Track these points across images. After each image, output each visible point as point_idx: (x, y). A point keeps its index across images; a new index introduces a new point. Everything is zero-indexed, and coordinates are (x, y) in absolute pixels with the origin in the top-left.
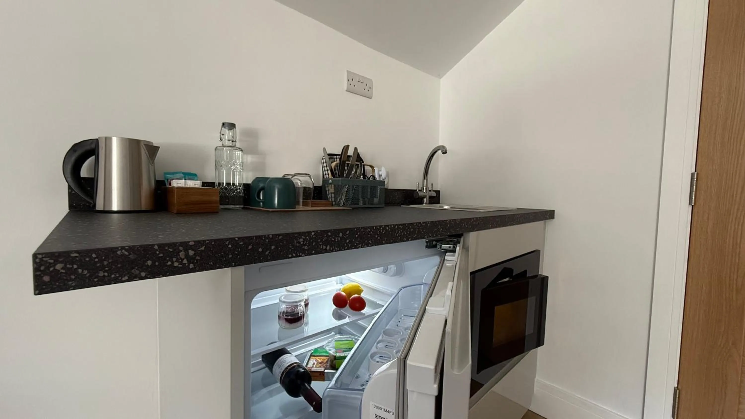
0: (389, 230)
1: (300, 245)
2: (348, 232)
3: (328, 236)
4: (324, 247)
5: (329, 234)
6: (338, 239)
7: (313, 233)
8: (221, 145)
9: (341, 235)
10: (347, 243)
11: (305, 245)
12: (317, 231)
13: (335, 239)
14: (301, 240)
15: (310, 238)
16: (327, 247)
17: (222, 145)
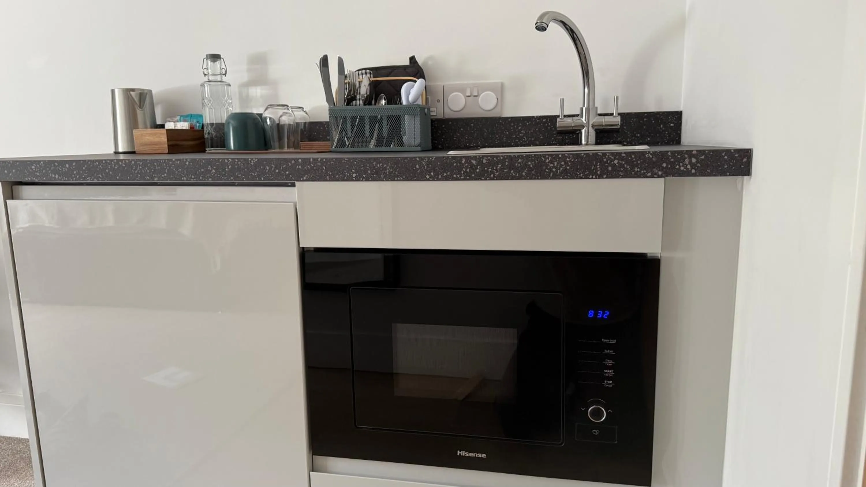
0: (124, 165)
1: (33, 171)
2: (74, 164)
3: (55, 166)
4: (53, 176)
5: (56, 164)
6: (65, 169)
7: (42, 162)
8: (207, 80)
9: (67, 166)
10: (74, 174)
11: (37, 172)
12: (45, 161)
13: (62, 169)
14: (33, 167)
15: (40, 166)
16: (55, 175)
17: (209, 79)
